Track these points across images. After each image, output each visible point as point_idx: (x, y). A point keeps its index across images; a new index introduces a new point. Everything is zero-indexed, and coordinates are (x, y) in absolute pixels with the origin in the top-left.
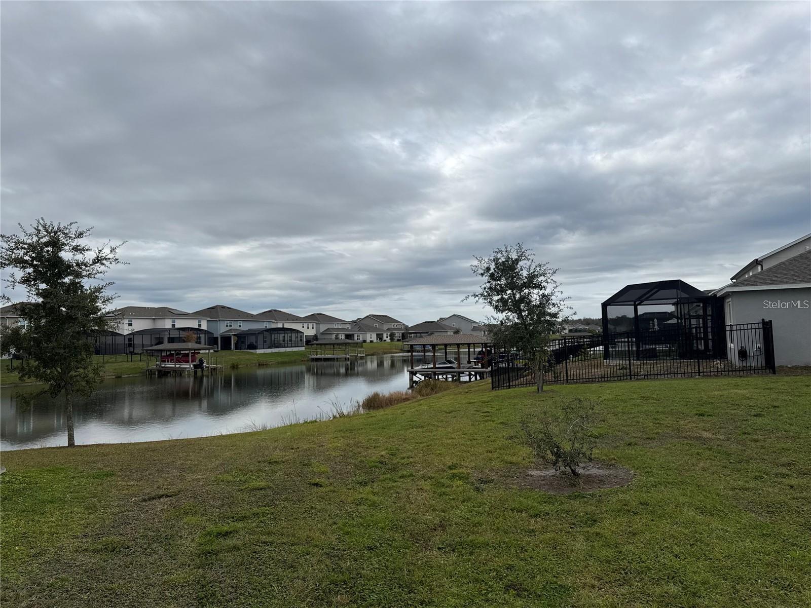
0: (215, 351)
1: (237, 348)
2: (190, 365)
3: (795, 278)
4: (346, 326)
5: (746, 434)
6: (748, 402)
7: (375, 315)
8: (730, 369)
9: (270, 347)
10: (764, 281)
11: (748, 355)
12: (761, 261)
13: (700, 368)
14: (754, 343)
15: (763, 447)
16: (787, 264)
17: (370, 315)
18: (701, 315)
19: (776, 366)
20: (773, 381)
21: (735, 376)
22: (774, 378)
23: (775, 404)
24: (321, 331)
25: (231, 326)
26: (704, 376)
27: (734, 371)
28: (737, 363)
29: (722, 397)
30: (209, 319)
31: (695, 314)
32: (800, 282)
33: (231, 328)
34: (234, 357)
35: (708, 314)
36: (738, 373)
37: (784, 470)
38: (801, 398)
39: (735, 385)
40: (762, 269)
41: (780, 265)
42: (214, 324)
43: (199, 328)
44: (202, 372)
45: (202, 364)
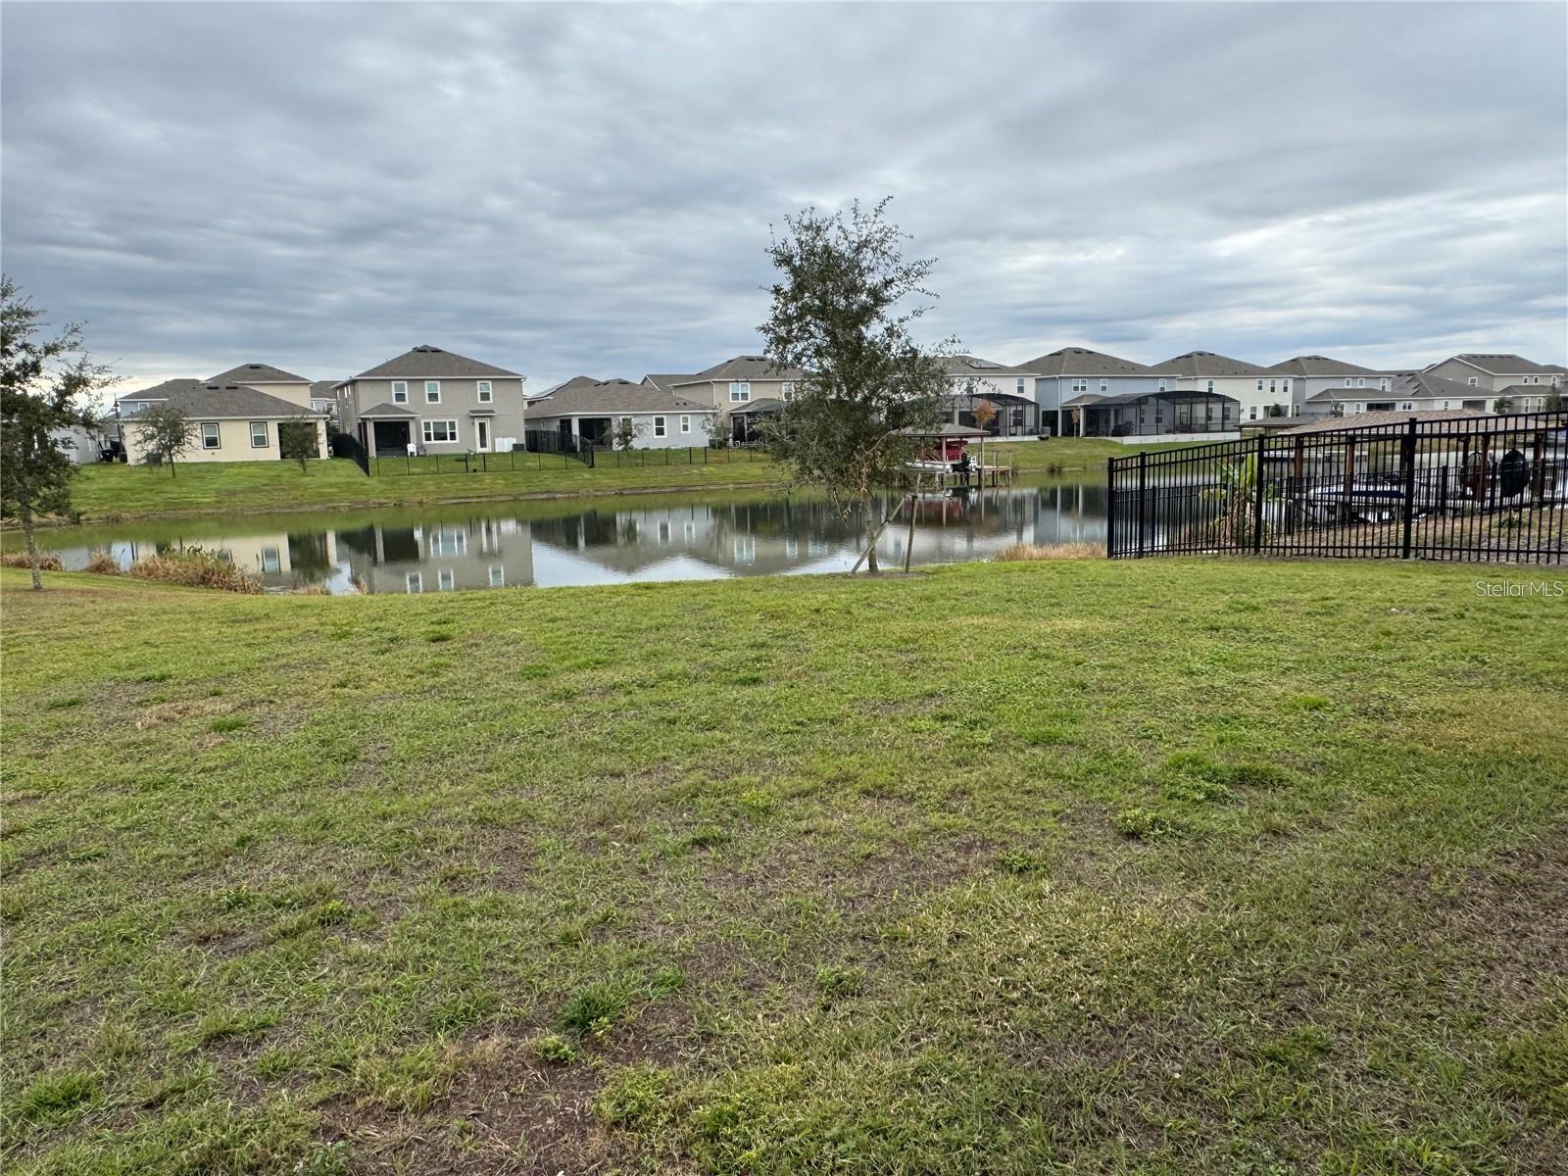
0: (1042, 439)
1: (1087, 434)
2: (944, 465)
4: (1378, 385)
7: (1475, 356)
9: (1173, 432)
17: (1460, 357)
24: (1308, 397)
25: (1084, 388)
30: (1039, 376)
33: (1083, 393)
34: (1068, 452)
42: (1048, 386)
43: (1020, 395)
44: (967, 478)
45: (966, 462)
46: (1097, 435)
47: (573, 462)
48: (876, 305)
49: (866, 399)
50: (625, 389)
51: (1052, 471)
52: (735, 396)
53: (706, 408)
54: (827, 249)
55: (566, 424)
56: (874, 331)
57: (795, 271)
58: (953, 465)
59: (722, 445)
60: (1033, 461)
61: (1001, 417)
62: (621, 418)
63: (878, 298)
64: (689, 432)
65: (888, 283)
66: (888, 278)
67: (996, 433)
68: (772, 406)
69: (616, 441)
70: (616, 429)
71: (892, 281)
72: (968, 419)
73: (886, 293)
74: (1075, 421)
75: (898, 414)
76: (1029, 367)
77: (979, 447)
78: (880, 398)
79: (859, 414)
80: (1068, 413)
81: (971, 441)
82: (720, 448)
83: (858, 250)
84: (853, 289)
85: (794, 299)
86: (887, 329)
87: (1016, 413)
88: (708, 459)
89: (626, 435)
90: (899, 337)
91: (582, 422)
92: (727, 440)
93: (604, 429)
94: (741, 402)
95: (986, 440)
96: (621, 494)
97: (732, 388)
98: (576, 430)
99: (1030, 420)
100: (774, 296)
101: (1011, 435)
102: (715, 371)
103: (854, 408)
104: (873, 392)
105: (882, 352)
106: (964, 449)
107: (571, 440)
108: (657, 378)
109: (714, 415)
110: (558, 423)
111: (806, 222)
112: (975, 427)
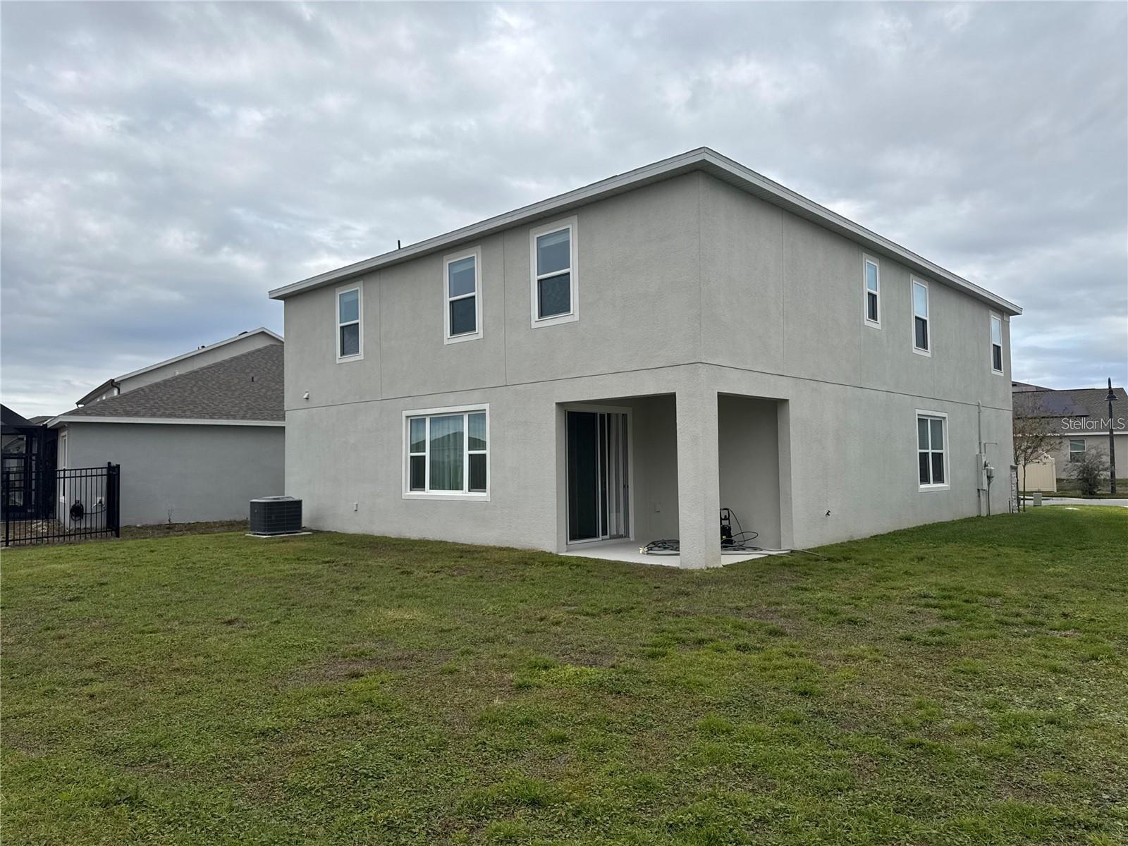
3: (155, 410)
5: (49, 629)
6: (67, 581)
8: (56, 533)
10: (116, 410)
11: (84, 512)
12: (119, 383)
13: (10, 534)
14: (94, 496)
15: (68, 646)
16: (147, 391)
18: (23, 454)
19: (120, 526)
20: (111, 547)
21: (62, 544)
22: (114, 542)
23: (104, 580)
26: (14, 545)
27: (62, 536)
28: (67, 525)
29: (30, 577)
31: (16, 452)
32: (161, 416)
35: (33, 452)
36: (67, 539)
37: (89, 674)
38: (140, 568)
39: (56, 558)
40: (119, 392)
41: (137, 391)
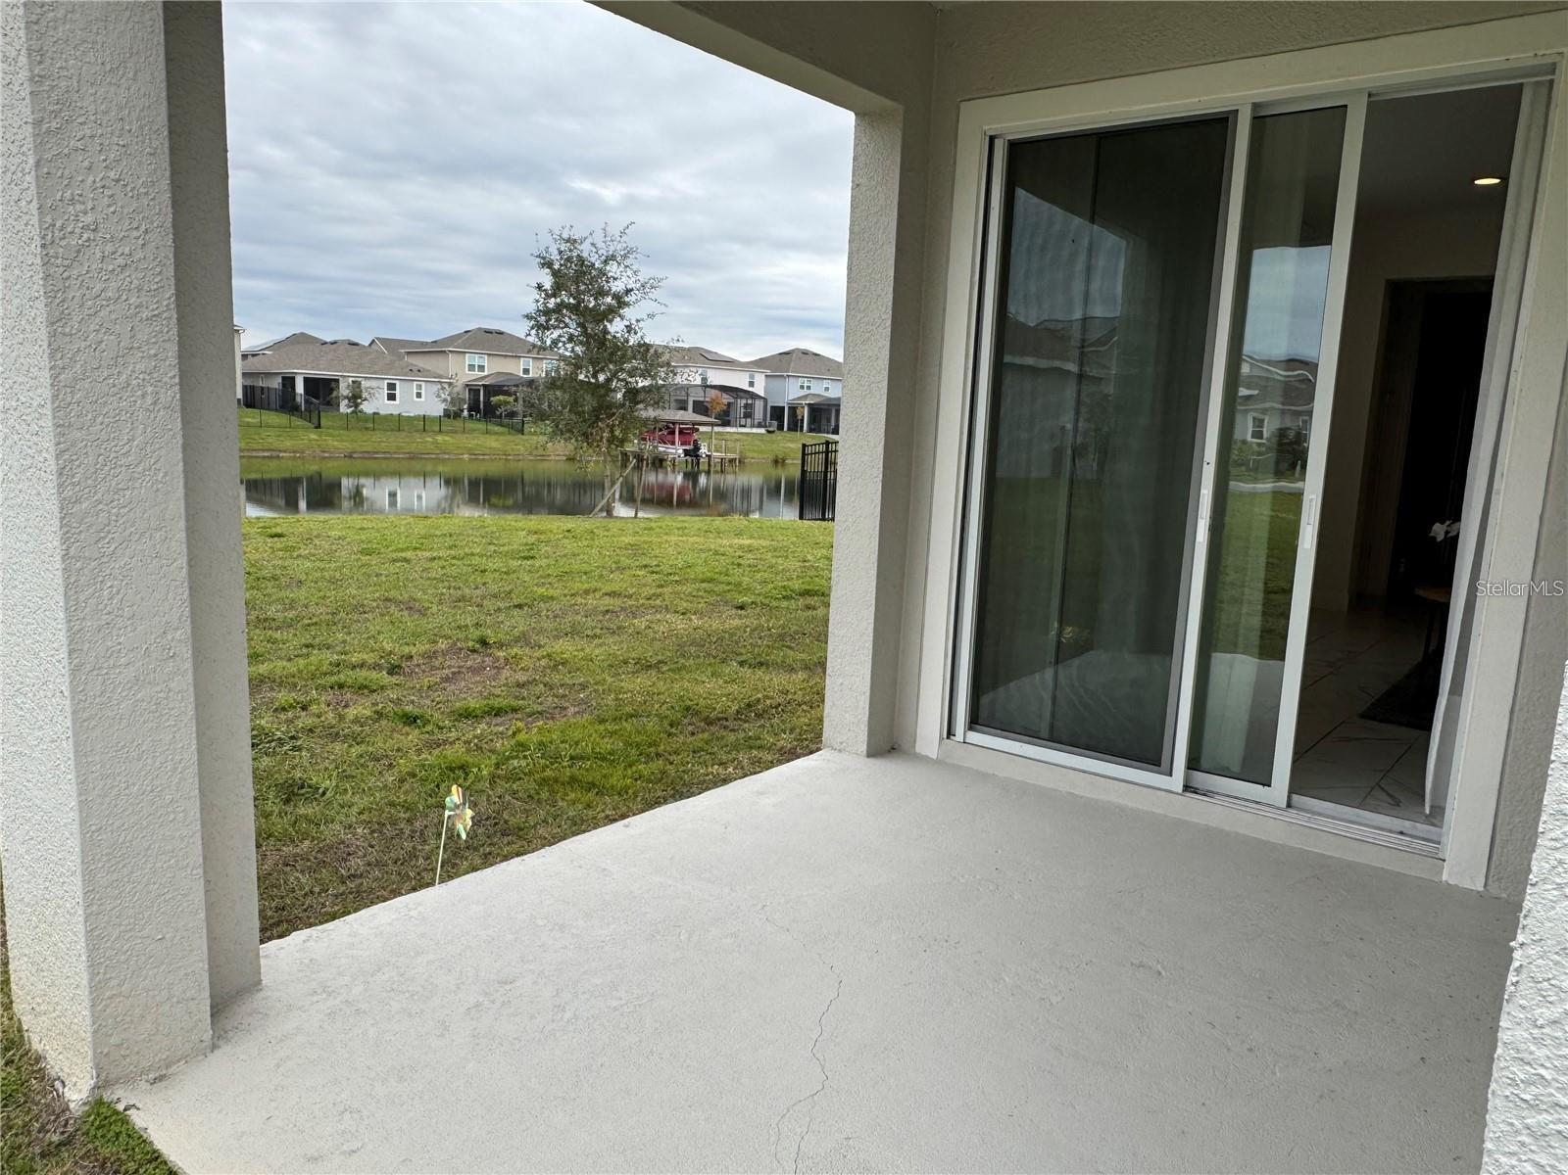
0: (769, 432)
1: (810, 430)
25: (809, 388)
30: (769, 372)
33: (808, 392)
34: (791, 445)
42: (777, 383)
43: (750, 389)
44: (698, 464)
45: (697, 448)
46: (820, 432)
47: (297, 421)
48: (620, 307)
49: (608, 381)
50: (355, 351)
51: (776, 462)
52: (471, 367)
53: (440, 377)
54: (581, 259)
55: (289, 381)
56: (616, 327)
57: (555, 274)
58: (685, 450)
59: (457, 415)
60: (761, 452)
61: (732, 408)
62: (351, 380)
63: (621, 301)
64: (422, 400)
65: (628, 291)
66: (629, 287)
67: (726, 424)
68: (508, 380)
69: (344, 403)
70: (344, 390)
71: (632, 290)
72: (701, 408)
73: (627, 299)
74: (800, 417)
75: (633, 394)
76: (761, 363)
77: (709, 436)
78: (619, 380)
79: (602, 392)
80: (793, 409)
81: (702, 429)
82: (454, 418)
83: (606, 262)
84: (601, 293)
85: (554, 295)
86: (627, 327)
87: (746, 406)
88: (443, 428)
89: (355, 398)
90: (636, 333)
91: (307, 380)
92: (462, 411)
93: (332, 390)
94: (477, 374)
95: (716, 429)
96: (351, 457)
97: (468, 359)
98: (300, 388)
99: (758, 414)
100: (536, 291)
101: (741, 426)
102: (451, 340)
103: (598, 386)
104: (614, 375)
105: (622, 344)
106: (696, 436)
107: (294, 399)
108: (384, 341)
109: (450, 384)
110: (280, 380)
111: (565, 236)
112: (708, 416)
